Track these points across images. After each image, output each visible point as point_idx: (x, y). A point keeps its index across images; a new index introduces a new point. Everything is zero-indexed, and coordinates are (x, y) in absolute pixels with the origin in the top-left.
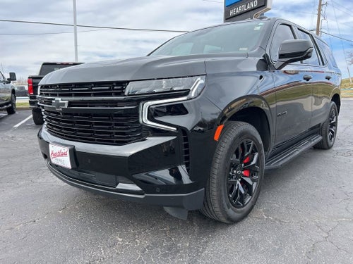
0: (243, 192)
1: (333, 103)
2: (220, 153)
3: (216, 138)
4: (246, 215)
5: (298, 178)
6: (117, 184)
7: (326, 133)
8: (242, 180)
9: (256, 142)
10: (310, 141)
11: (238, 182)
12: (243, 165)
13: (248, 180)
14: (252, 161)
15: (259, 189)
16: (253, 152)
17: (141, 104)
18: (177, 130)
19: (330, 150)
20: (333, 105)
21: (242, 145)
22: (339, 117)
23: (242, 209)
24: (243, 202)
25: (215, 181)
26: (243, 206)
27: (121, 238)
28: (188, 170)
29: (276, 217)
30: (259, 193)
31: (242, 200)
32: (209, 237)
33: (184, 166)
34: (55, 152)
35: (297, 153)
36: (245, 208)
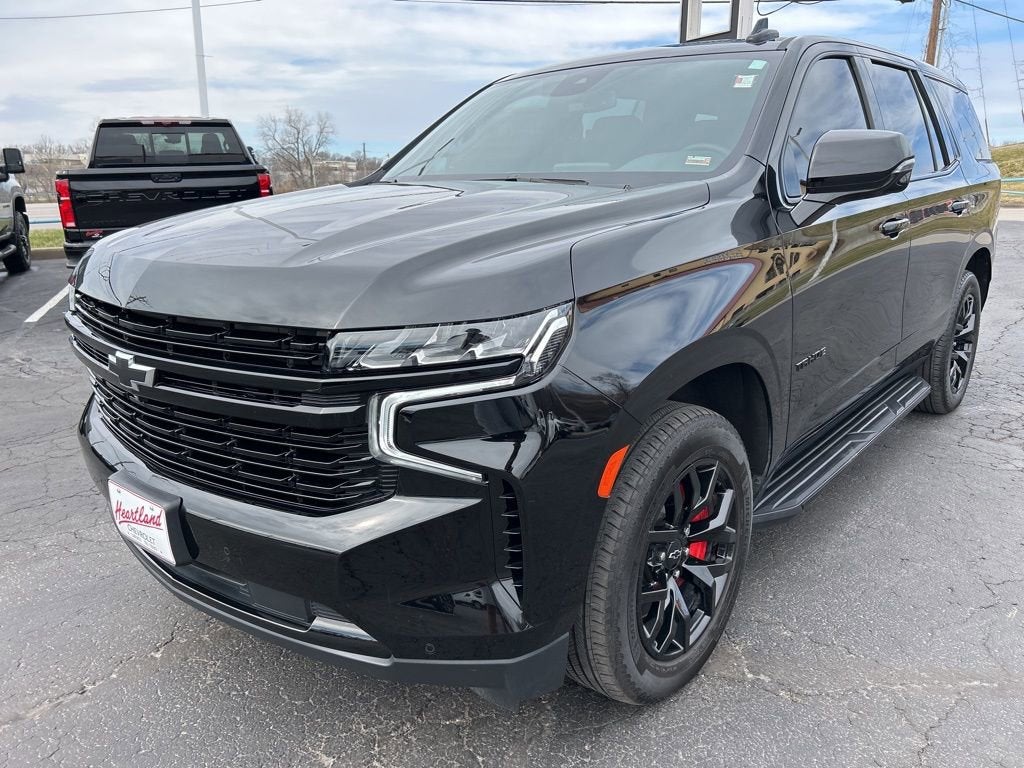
0: (685, 611)
1: (971, 275)
2: (618, 522)
3: (604, 491)
4: (693, 673)
5: (851, 526)
6: (311, 619)
7: (943, 371)
8: (685, 573)
9: (730, 461)
10: (893, 405)
11: (672, 584)
12: (687, 531)
13: (701, 572)
14: (714, 515)
15: (733, 590)
16: (719, 490)
17: (374, 401)
18: (485, 478)
19: (952, 418)
20: (970, 284)
21: (686, 483)
22: (983, 315)
23: (682, 659)
24: (684, 640)
25: (601, 605)
26: (684, 652)
27: (329, 754)
28: (519, 591)
29: (780, 674)
30: (732, 604)
31: (683, 634)
32: (584, 754)
33: (509, 584)
34: (126, 507)
35: (853, 454)
36: (690, 654)
